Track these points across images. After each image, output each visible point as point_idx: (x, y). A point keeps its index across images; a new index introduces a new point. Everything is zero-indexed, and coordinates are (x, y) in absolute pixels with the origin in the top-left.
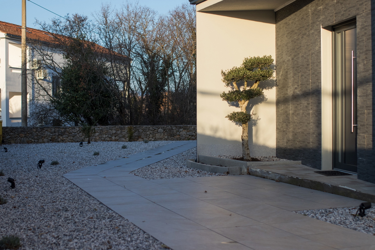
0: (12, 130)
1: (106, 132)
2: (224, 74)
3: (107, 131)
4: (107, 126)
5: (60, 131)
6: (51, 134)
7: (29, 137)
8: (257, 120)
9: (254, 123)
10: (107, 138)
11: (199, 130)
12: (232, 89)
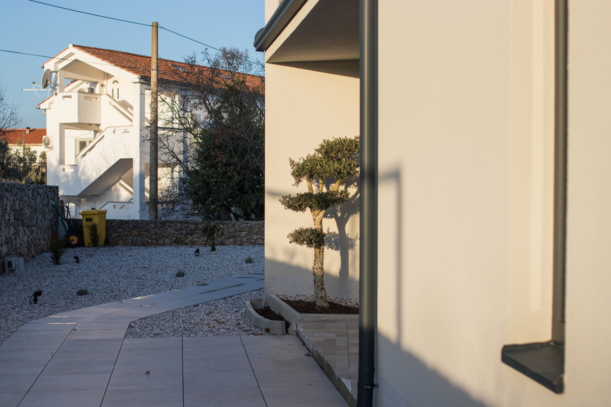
0: (121, 225)
1: (257, 230)
2: (292, 162)
3: (259, 229)
4: (259, 222)
5: (189, 228)
6: (176, 233)
7: (144, 236)
8: (355, 240)
9: (351, 244)
10: (259, 240)
11: (268, 254)
12: (317, 188)
